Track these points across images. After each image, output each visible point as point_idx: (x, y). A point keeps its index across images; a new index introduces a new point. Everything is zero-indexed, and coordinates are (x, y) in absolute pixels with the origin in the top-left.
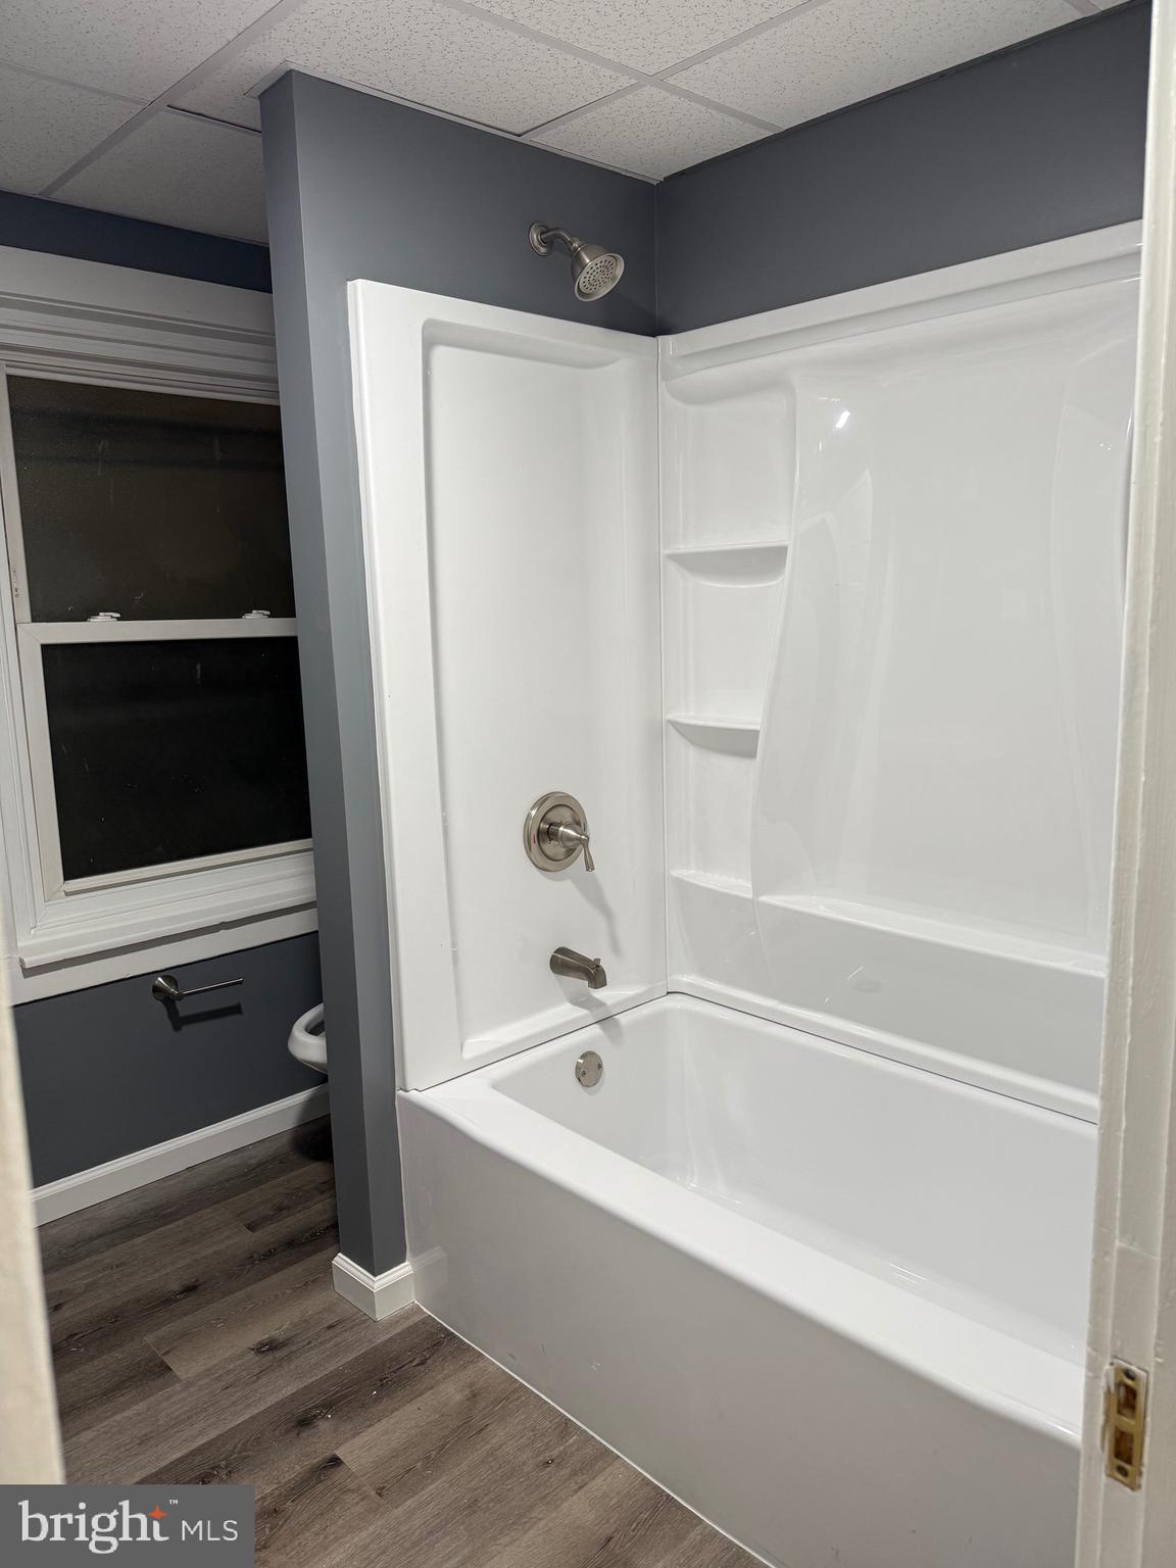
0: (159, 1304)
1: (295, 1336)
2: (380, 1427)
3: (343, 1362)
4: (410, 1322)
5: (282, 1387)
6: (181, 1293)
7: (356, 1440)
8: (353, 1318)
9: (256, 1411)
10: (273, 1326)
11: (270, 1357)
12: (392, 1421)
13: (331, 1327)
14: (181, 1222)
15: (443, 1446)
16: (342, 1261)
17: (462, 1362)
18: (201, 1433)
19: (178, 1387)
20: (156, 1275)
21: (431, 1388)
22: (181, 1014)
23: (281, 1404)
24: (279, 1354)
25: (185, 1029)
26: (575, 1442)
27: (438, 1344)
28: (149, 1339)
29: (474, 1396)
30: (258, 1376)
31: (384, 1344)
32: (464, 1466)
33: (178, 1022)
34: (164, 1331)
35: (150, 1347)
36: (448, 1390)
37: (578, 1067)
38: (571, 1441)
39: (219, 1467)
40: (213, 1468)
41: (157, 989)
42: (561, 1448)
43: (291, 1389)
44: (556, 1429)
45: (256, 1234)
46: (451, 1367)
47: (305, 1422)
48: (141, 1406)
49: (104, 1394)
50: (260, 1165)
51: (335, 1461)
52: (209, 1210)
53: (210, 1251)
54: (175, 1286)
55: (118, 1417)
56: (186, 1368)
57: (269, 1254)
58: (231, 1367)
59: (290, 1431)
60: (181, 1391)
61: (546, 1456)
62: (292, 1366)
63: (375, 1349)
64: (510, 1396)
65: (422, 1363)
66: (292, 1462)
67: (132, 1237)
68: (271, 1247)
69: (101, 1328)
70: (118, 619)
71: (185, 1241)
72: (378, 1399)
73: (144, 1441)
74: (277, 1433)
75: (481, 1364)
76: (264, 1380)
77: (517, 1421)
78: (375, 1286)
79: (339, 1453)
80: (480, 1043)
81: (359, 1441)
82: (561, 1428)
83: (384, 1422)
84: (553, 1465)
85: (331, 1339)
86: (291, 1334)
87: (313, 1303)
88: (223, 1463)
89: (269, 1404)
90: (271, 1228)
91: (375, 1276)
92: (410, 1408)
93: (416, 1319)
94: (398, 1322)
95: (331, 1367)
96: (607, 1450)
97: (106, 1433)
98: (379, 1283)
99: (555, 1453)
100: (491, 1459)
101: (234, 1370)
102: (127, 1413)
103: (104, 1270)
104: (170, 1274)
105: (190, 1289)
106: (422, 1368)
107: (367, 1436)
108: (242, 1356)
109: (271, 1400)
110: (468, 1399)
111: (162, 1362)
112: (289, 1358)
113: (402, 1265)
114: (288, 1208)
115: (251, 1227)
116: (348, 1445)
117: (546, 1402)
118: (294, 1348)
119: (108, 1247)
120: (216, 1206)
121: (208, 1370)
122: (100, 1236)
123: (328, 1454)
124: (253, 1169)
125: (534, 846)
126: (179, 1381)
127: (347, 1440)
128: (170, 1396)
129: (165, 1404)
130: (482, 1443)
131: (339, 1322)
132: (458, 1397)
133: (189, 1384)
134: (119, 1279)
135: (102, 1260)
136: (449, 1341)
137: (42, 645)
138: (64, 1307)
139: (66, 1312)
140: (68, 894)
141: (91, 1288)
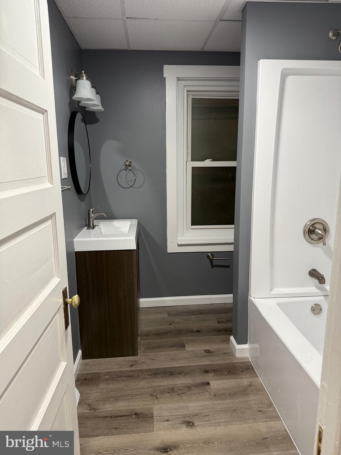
0: (191, 332)
1: (215, 352)
2: (223, 381)
3: (222, 362)
4: (244, 361)
5: (206, 362)
6: (196, 331)
7: (216, 381)
8: (231, 353)
9: (197, 364)
10: (212, 347)
11: (207, 354)
12: (226, 381)
13: (224, 353)
14: (203, 315)
15: (236, 393)
16: (232, 338)
17: (252, 376)
18: (184, 363)
19: (185, 351)
20: (193, 325)
21: (240, 378)
22: (214, 264)
23: (204, 365)
24: (209, 354)
25: (215, 268)
26: (270, 410)
27: (249, 369)
28: (184, 339)
29: (250, 385)
30: (202, 357)
31: (235, 363)
32: (238, 401)
33: (213, 266)
34: (188, 338)
36: (245, 381)
37: (312, 307)
38: (270, 409)
39: (184, 372)
40: (182, 372)
41: (208, 256)
42: (266, 409)
43: (207, 363)
44: (267, 404)
45: (219, 324)
46: (248, 376)
47: (207, 372)
48: (175, 352)
49: (170, 346)
50: (228, 309)
51: (208, 384)
52: (211, 315)
53: (207, 324)
54: (195, 329)
55: (170, 352)
56: (188, 348)
57: (219, 330)
58: (197, 352)
59: (202, 372)
60: (185, 353)
61: (261, 409)
62: (211, 358)
63: (232, 363)
64: (260, 390)
65: (242, 371)
66: (200, 379)
67: (192, 315)
68: (221, 329)
69: (176, 332)
70: (212, 161)
71: (202, 320)
72: (226, 375)
73: (172, 359)
74: (199, 371)
75: (257, 379)
76: (203, 358)
77: (258, 397)
78: (237, 347)
79: (210, 382)
80: (277, 291)
81: (216, 382)
82: (269, 405)
83: (224, 381)
84: (261, 412)
85: (223, 356)
86: (215, 351)
87: (223, 346)
88: (185, 372)
89: (201, 364)
90: (223, 324)
91: (238, 344)
92: (233, 380)
93: (246, 360)
94: (241, 359)
95: (220, 362)
96: (279, 417)
97: (166, 354)
98: (238, 347)
99: (264, 410)
100: (246, 402)
101: (198, 353)
102: (172, 352)
103: (183, 320)
104: (195, 326)
105: (198, 331)
106: (241, 372)
107: (219, 382)
108: (201, 351)
109: (202, 364)
110: (248, 386)
111: (184, 345)
112: (211, 356)
113: (246, 345)
114: (230, 321)
115: (219, 323)
116: (213, 381)
117: (269, 396)
118: (213, 354)
119: (187, 315)
120: (213, 315)
121: (193, 351)
123: (208, 381)
124: (226, 309)
125: (307, 235)
126: (186, 350)
127: (214, 380)
128: (182, 353)
129: (180, 354)
130: (246, 398)
131: (227, 353)
132: (246, 384)
133: (187, 352)
134: (185, 323)
136: (252, 369)
137: (192, 167)
138: (172, 325)
139: (171, 326)
140: (192, 229)
141: (178, 322)
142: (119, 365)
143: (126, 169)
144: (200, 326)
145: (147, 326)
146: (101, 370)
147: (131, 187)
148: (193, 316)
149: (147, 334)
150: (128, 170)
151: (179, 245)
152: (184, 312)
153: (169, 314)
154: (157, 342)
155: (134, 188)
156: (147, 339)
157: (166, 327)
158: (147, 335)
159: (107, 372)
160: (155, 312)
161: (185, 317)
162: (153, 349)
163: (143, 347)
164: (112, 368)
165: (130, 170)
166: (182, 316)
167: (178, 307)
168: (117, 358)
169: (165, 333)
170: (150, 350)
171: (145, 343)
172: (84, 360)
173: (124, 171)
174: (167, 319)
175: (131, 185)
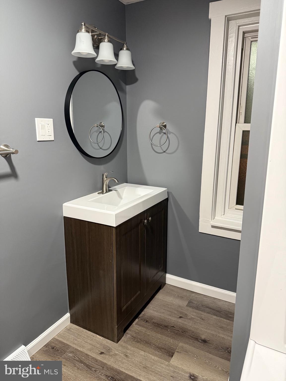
0: (195, 338)
6: (202, 340)
10: (203, 374)
19: (167, 363)
20: (205, 330)
28: (181, 344)
34: (185, 346)
35: (178, 346)
49: (157, 347)
53: (223, 336)
54: (203, 337)
55: (151, 356)
56: (175, 360)
60: (166, 365)
67: (214, 315)
69: (179, 331)
71: (222, 327)
73: (146, 368)
103: (199, 317)
105: (204, 341)
111: (174, 353)
119: (208, 313)
121: (176, 367)
122: (210, 308)
126: (169, 362)
128: (163, 364)
129: (159, 364)
133: (169, 365)
134: (198, 323)
135: (202, 314)
137: (243, 131)
138: (182, 319)
139: (180, 320)
140: (236, 209)
141: (191, 319)
142: (92, 345)
143: (160, 133)
144: (213, 335)
145: (155, 309)
146: (74, 343)
147: (164, 152)
148: (215, 317)
149: (148, 320)
150: (162, 134)
151: (213, 227)
152: (208, 307)
153: (190, 304)
154: (149, 335)
155: (167, 153)
156: (143, 326)
157: (173, 320)
158: (146, 321)
159: (76, 349)
160: (177, 295)
161: (204, 315)
162: (138, 342)
163: (130, 335)
164: (83, 347)
165: (165, 133)
166: (202, 311)
167: (206, 297)
168: (98, 336)
169: (166, 327)
170: (134, 342)
171: (137, 330)
172: (72, 324)
173: (158, 134)
174: (182, 309)
175: (164, 150)
